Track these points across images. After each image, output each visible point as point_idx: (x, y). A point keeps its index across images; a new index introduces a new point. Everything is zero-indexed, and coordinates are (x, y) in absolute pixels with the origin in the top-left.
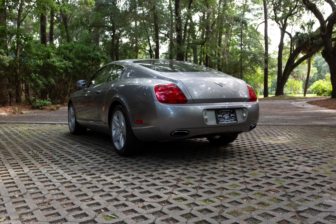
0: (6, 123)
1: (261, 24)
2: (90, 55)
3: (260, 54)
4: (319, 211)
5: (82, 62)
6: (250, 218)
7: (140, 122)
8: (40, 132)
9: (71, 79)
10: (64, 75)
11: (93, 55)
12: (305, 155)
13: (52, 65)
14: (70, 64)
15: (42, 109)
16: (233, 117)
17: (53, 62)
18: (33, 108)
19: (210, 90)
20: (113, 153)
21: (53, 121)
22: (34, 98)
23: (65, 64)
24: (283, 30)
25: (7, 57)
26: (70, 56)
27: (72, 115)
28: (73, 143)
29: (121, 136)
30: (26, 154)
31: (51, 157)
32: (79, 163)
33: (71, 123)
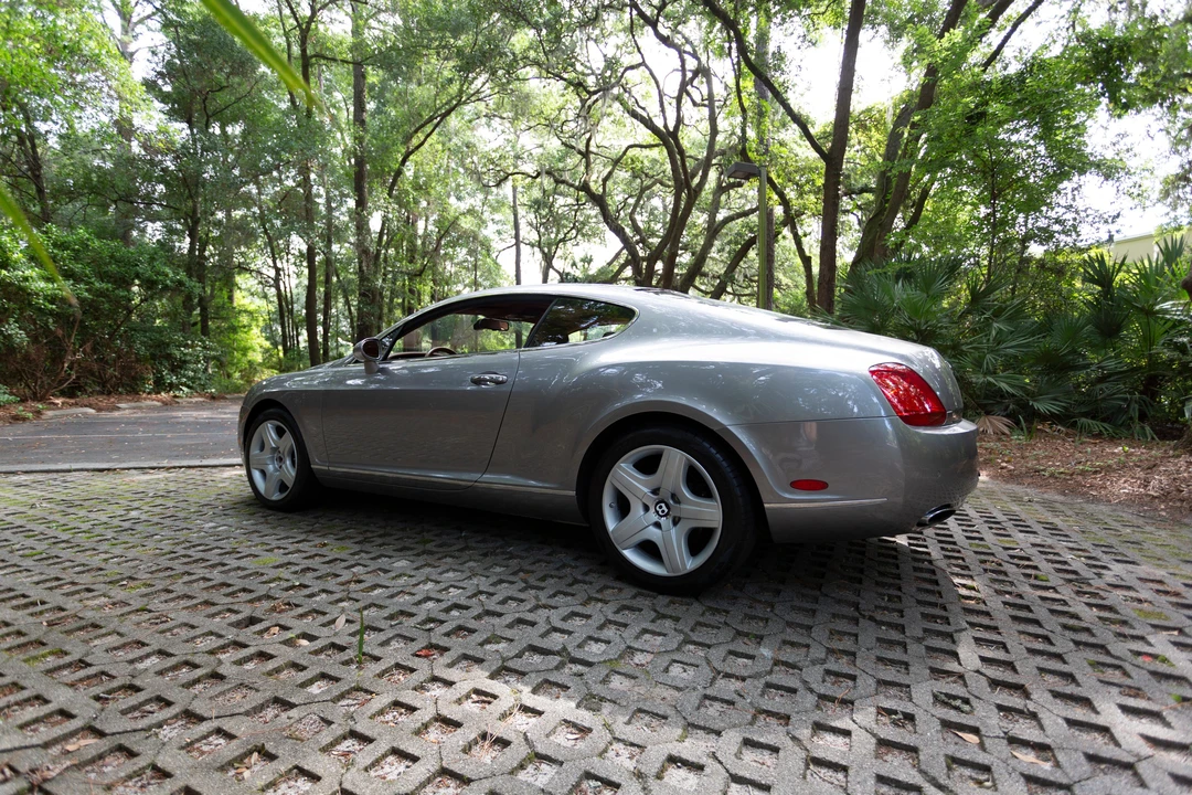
1: (507, 248)
2: (141, 271)
7: (811, 487)
9: (75, 332)
10: (51, 320)
13: (23, 289)
14: (80, 289)
17: (26, 279)
26: (78, 267)
27: (275, 450)
28: (362, 551)
29: (673, 531)
30: (278, 646)
31: (431, 646)
32: (610, 660)
33: (263, 473)
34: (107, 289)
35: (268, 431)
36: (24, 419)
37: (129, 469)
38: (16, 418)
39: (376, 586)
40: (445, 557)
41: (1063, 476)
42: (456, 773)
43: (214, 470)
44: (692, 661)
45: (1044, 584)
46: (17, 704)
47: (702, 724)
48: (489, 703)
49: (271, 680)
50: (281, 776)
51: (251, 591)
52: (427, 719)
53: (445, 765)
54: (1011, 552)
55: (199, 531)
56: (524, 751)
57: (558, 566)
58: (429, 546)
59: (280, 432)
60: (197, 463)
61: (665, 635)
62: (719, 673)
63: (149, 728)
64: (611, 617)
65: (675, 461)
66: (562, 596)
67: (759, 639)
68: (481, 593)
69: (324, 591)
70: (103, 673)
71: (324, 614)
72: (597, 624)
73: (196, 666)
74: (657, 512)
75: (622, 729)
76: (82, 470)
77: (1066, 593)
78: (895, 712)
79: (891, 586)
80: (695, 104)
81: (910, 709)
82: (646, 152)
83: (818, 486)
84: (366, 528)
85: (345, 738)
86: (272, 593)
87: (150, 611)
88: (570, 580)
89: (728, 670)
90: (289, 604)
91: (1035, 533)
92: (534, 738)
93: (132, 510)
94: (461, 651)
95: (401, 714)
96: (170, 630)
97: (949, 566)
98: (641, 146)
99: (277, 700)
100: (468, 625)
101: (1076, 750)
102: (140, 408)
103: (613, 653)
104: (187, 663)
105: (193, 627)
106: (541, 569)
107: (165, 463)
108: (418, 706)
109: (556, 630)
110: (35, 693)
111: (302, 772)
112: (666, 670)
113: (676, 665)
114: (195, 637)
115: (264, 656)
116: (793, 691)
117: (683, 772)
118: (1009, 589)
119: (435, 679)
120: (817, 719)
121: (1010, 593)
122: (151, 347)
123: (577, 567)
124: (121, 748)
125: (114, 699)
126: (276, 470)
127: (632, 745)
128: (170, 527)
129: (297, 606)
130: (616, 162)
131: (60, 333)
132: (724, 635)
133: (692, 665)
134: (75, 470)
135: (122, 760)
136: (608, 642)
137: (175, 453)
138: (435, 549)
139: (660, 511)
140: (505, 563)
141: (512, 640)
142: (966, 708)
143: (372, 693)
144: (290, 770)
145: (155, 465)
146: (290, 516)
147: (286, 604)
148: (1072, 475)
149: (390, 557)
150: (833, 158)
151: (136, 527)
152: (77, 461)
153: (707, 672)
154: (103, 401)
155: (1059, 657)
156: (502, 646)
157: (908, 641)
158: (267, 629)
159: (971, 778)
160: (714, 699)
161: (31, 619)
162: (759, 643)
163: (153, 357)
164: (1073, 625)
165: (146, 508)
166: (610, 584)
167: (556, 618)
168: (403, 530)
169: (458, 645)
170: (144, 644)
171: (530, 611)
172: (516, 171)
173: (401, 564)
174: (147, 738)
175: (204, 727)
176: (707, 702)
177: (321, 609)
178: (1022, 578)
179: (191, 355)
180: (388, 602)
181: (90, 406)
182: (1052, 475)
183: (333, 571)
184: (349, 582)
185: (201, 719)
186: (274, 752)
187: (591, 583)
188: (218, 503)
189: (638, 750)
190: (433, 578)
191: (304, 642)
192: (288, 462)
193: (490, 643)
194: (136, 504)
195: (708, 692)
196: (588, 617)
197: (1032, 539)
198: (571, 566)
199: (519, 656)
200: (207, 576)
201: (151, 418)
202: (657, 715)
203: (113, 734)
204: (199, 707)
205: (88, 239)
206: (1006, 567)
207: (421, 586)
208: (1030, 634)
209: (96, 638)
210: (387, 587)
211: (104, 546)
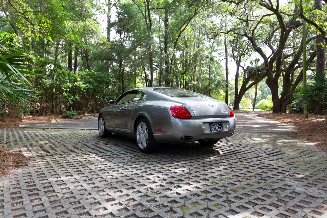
0: (49, 128)
1: (223, 60)
2: (105, 80)
3: (223, 80)
4: (285, 189)
5: (99, 85)
6: (244, 194)
7: (159, 130)
8: (78, 136)
9: (91, 97)
10: (86, 94)
11: (107, 80)
12: (266, 153)
13: (79, 87)
14: (91, 86)
15: (70, 118)
16: (221, 127)
17: (80, 84)
18: (64, 117)
19: (203, 110)
20: (137, 151)
21: (82, 127)
22: (65, 110)
23: (87, 86)
24: (238, 65)
25: (48, 81)
26: (91, 80)
27: (102, 124)
28: (106, 143)
29: (144, 140)
31: (96, 153)
32: (117, 157)
33: (100, 129)
34: (97, 85)
36: (79, 119)
37: (87, 129)
38: (77, 118)
51: (82, 146)
59: (102, 120)
69: (91, 147)
76: (80, 129)
82: (271, 17)
84: (112, 141)
88: (131, 150)
89: (132, 161)
94: (98, 154)
98: (268, 15)
99: (71, 154)
100: (104, 152)
107: (94, 129)
108: (85, 157)
110: (48, 151)
122: (109, 100)
125: (55, 152)
126: (102, 128)
131: (87, 97)
134: (78, 129)
141: (107, 154)
143: (82, 156)
145: (92, 129)
160: (123, 162)
170: (62, 149)
181: (93, 116)
184: (97, 147)
190: (110, 147)
194: (82, 135)
202: (112, 162)
205: (94, 72)
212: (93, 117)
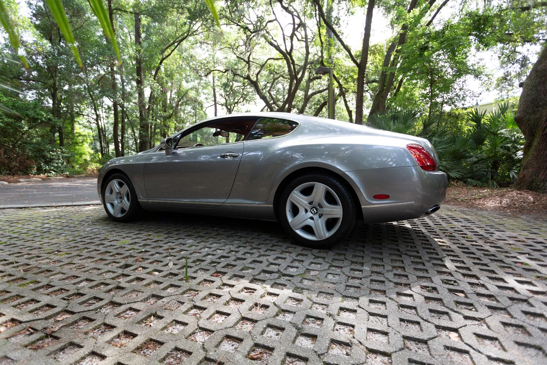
1: (209, 107)
2: (29, 113)
11: (33, 114)
27: (119, 193)
28: (169, 237)
29: (320, 221)
30: (144, 275)
31: (218, 272)
32: (301, 274)
33: (112, 205)
34: (11, 122)
35: (115, 184)
39: (182, 250)
40: (210, 238)
41: (466, 201)
42: (249, 319)
43: (80, 207)
44: (337, 273)
45: (471, 240)
46: (23, 303)
47: (349, 295)
48: (253, 292)
49: (148, 288)
50: (168, 324)
51: (122, 254)
52: (228, 299)
53: (243, 315)
54: (455, 229)
55: (84, 232)
56: (276, 309)
57: (264, 240)
58: (200, 234)
59: (121, 185)
60: (71, 204)
61: (321, 264)
62: (349, 277)
63: (96, 309)
64: (295, 258)
65: (320, 189)
66: (269, 251)
67: (362, 264)
68: (232, 251)
69: (157, 253)
70: (62, 289)
71: (161, 262)
72: (290, 261)
73: (107, 285)
74: (312, 212)
75: (315, 299)
76: (11, 208)
77: (481, 242)
78: (428, 287)
79: (410, 243)
80: (298, 40)
81: (433, 285)
82: (276, 62)
83: (386, 197)
84: (167, 228)
85: (192, 309)
86: (133, 254)
87: (74, 264)
88: (271, 245)
89: (353, 275)
90: (143, 258)
91: (461, 222)
92: (279, 304)
93: (45, 224)
94: (232, 273)
95: (214, 298)
96: (87, 271)
97: (431, 235)
98: (274, 59)
99: (153, 296)
100: (232, 263)
101: (504, 296)
102: (31, 181)
103: (301, 271)
104: (102, 283)
105: (99, 269)
106: (256, 242)
107: (54, 204)
108: (222, 294)
109: (272, 264)
110: (31, 299)
111: (178, 322)
112: (326, 277)
113: (329, 275)
114: (102, 273)
115: (139, 279)
116: (383, 282)
117: (347, 313)
118: (458, 242)
119: (224, 285)
120: (397, 291)
121: (459, 244)
122: (34, 151)
123: (272, 240)
124: (84, 318)
125: (71, 299)
126: (119, 203)
127: (322, 304)
128: (68, 230)
129: (147, 259)
130: (262, 66)
132: (346, 263)
133: (337, 275)
134: (7, 208)
135: (87, 323)
136: (297, 268)
137: (58, 200)
138: (204, 235)
139: (313, 212)
140: (239, 239)
141: (254, 269)
142: (456, 284)
143: (197, 291)
144: (172, 322)
145: (49, 205)
146: (127, 224)
147: (142, 259)
148: (470, 200)
149: (183, 239)
150: (362, 66)
151: (51, 230)
152: (7, 204)
153: (344, 277)
154: (12, 178)
155: (486, 265)
156: (250, 271)
157: (424, 262)
158: (136, 269)
159: (465, 308)
160: (351, 286)
161: (14, 269)
162: (363, 266)
163: (36, 156)
164: (487, 254)
165: (52, 223)
166: (290, 246)
167: (271, 259)
168: (185, 228)
169: (230, 271)
170: (77, 277)
171: (258, 257)
172: (215, 69)
173: (190, 241)
174: (96, 313)
175: (123, 308)
176: (348, 288)
177: (159, 260)
178: (462, 238)
179: (55, 156)
180: (190, 256)
181: (5, 181)
182: (462, 201)
183: (159, 245)
184: (168, 249)
185: (120, 305)
186: (161, 315)
187: (281, 246)
188: (88, 220)
189: (325, 307)
190: (208, 246)
191: (157, 273)
192: (126, 199)
193: (244, 270)
194: (46, 221)
195: (347, 284)
196: (285, 259)
197: (460, 224)
198: (269, 240)
199: (259, 274)
200: (97, 249)
201: (38, 186)
202: (328, 293)
203: (79, 312)
204: (117, 299)
206: (454, 234)
207: (203, 250)
208: (471, 258)
209: (51, 275)
210: (187, 251)
211: (37, 239)
212: (6, 183)
